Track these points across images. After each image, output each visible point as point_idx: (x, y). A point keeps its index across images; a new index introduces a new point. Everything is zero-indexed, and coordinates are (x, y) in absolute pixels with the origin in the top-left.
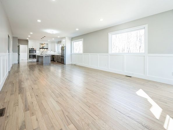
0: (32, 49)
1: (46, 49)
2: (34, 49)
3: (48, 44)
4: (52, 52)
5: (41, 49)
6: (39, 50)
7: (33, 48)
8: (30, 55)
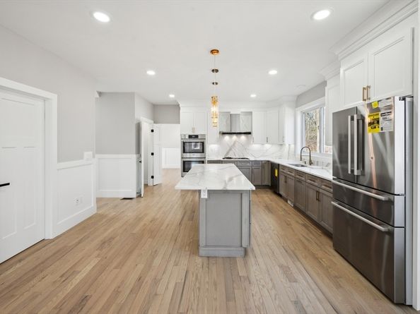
0: (190, 137)
1: (243, 137)
2: (196, 137)
3: (251, 113)
4: (267, 146)
5: (227, 137)
6: (219, 141)
7: (196, 134)
8: (184, 162)
